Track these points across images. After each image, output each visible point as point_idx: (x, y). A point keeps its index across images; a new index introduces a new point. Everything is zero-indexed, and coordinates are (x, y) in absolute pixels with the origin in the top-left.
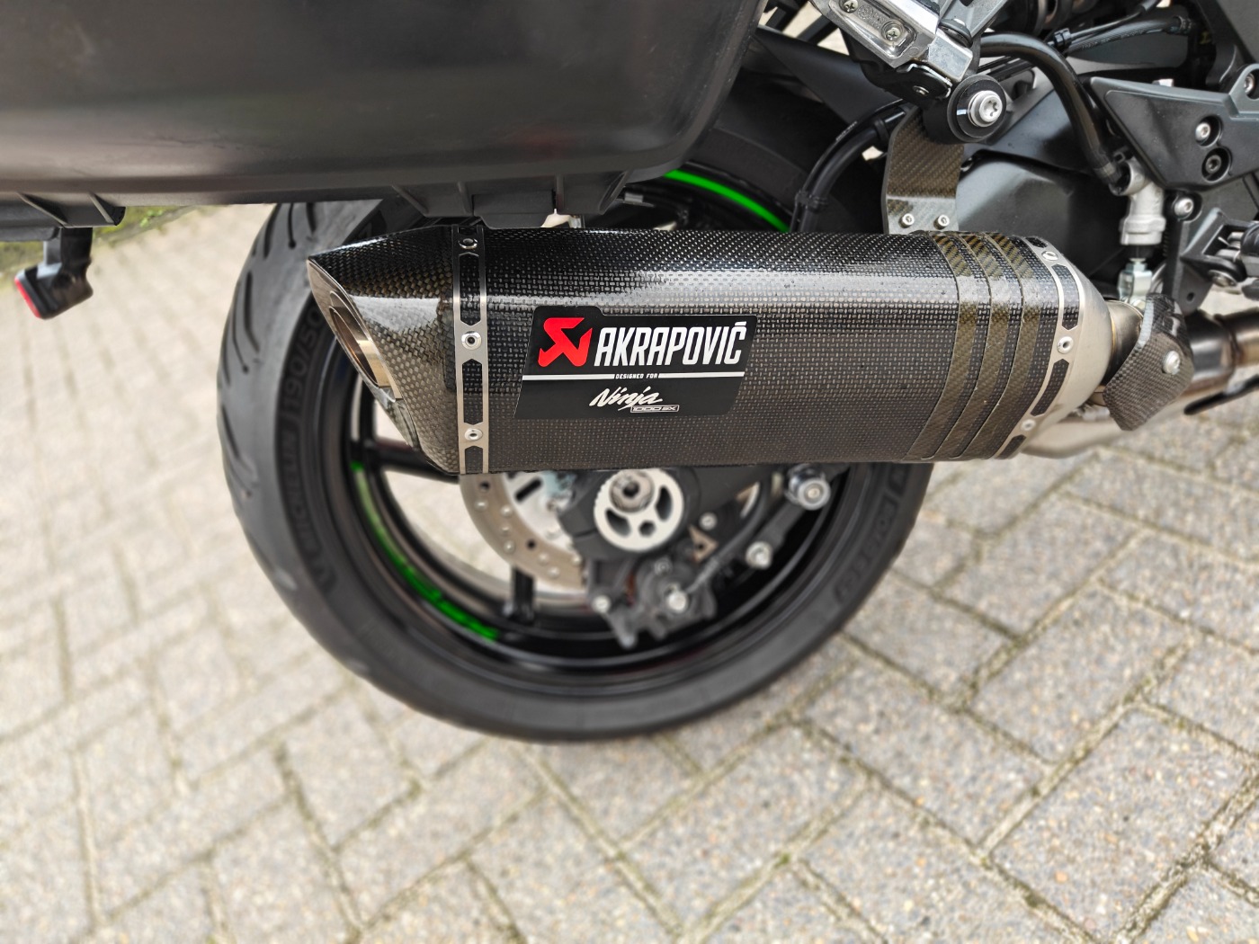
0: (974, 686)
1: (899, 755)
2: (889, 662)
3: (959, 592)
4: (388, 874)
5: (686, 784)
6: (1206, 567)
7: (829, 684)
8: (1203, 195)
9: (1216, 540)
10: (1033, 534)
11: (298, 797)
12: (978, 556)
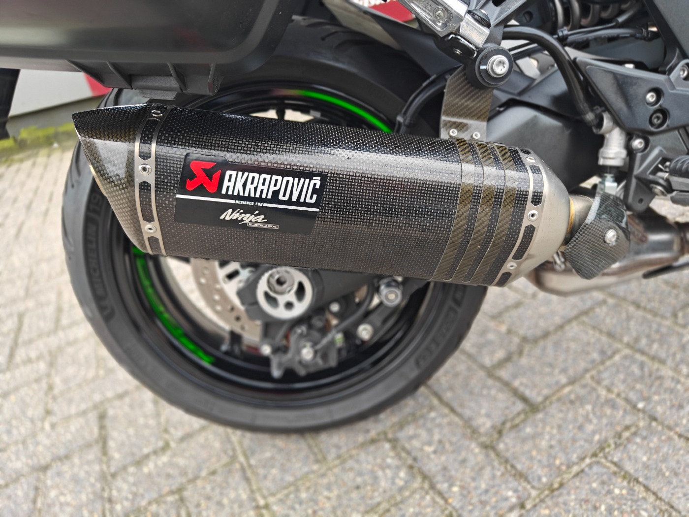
0: (500, 433)
1: (445, 469)
2: (453, 410)
3: (504, 373)
4: (135, 495)
5: (315, 467)
6: (660, 378)
7: (414, 418)
8: (651, 138)
9: (669, 362)
10: (557, 344)
11: (103, 441)
12: (520, 353)
